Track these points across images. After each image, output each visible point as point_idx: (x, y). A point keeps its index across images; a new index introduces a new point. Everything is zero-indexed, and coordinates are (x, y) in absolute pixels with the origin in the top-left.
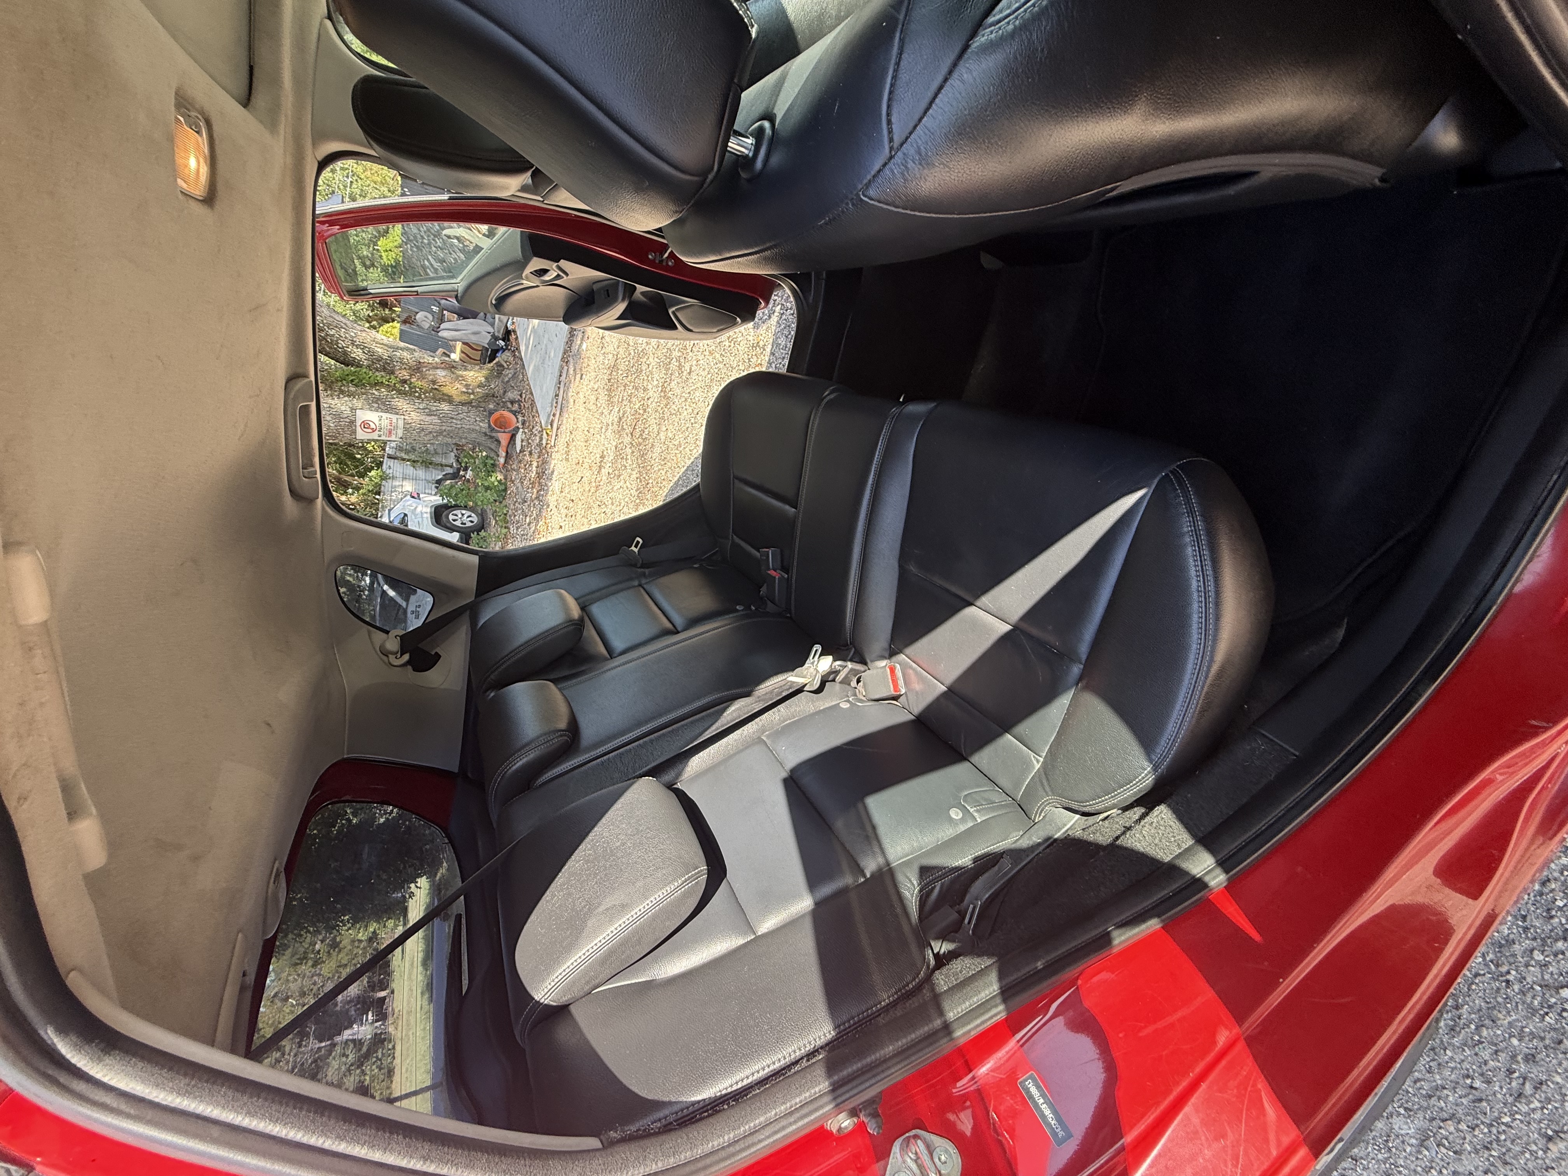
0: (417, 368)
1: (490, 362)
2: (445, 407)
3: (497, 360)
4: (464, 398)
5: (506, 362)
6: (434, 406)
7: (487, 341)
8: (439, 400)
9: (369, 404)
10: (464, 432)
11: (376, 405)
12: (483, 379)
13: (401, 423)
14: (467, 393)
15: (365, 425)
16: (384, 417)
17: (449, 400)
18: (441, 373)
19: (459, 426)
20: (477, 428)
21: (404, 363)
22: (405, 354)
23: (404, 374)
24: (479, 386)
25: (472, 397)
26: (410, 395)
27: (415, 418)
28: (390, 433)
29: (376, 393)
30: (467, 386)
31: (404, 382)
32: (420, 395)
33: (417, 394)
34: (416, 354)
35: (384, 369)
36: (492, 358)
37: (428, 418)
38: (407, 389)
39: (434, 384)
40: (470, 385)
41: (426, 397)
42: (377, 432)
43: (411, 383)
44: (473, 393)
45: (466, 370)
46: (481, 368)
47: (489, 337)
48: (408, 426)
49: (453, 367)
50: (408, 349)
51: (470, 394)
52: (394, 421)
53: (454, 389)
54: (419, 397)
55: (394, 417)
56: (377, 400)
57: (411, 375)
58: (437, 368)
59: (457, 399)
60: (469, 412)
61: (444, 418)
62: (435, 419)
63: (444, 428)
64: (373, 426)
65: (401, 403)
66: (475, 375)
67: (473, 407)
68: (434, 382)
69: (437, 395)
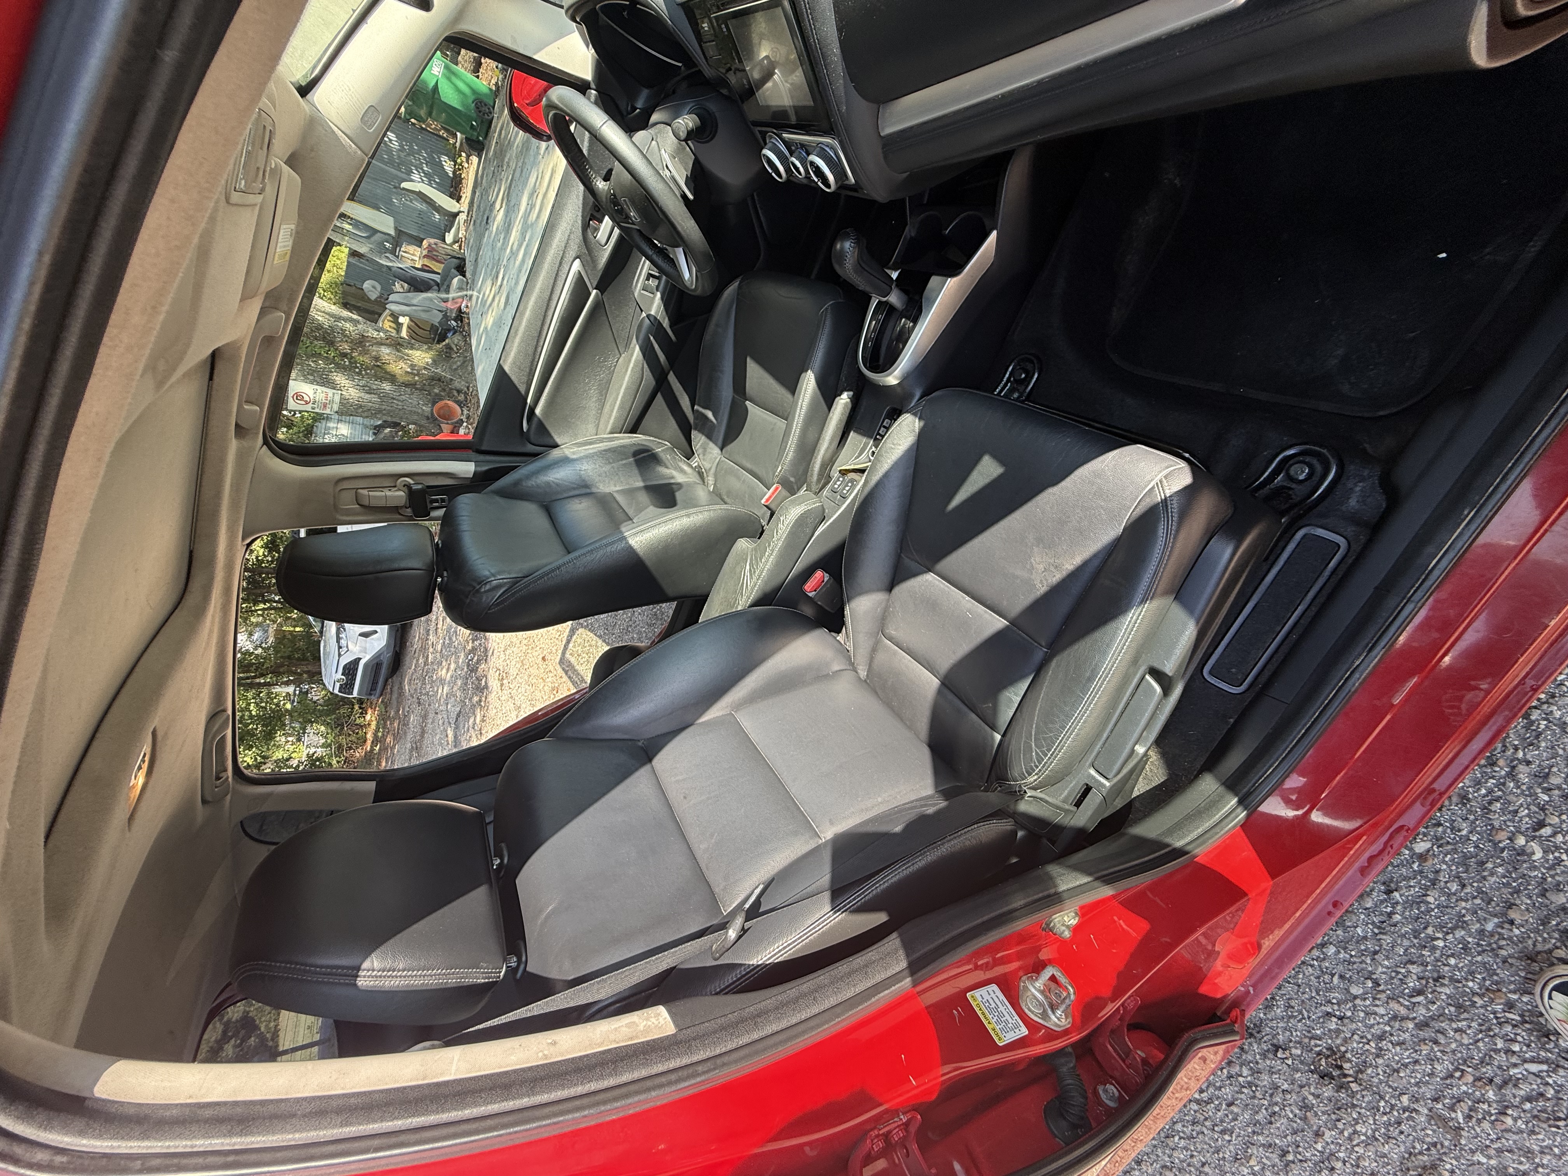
0: (361, 341)
1: (439, 342)
2: (387, 387)
3: (447, 341)
4: (409, 378)
5: (456, 345)
6: (375, 384)
7: (438, 320)
8: (382, 379)
9: (304, 376)
10: (405, 413)
11: (311, 378)
12: (430, 361)
13: (337, 399)
14: (412, 373)
15: (298, 396)
16: (319, 391)
17: (392, 378)
18: (385, 351)
19: (400, 407)
20: (420, 411)
21: (345, 336)
22: (348, 326)
23: (346, 347)
24: (425, 368)
25: (417, 378)
26: (350, 370)
27: (352, 394)
28: (325, 406)
29: (313, 365)
30: (412, 366)
31: (345, 355)
32: (361, 371)
33: (357, 370)
34: (360, 327)
35: (324, 339)
36: (442, 338)
37: (367, 396)
38: (347, 363)
39: (376, 361)
40: (415, 365)
41: (367, 374)
42: (310, 405)
43: (352, 357)
44: (418, 375)
45: (412, 348)
46: (430, 348)
47: (440, 315)
48: (345, 402)
49: (399, 344)
50: (351, 320)
51: (415, 375)
52: (330, 395)
53: (399, 368)
54: (359, 374)
55: (330, 392)
56: (312, 372)
57: (352, 349)
58: (382, 344)
59: (401, 379)
60: (412, 394)
61: (384, 397)
62: (375, 398)
63: (384, 407)
64: (306, 398)
65: (340, 379)
66: (422, 357)
67: (417, 389)
68: (377, 359)
69: (380, 372)
